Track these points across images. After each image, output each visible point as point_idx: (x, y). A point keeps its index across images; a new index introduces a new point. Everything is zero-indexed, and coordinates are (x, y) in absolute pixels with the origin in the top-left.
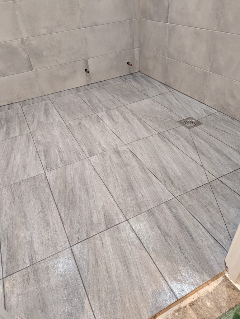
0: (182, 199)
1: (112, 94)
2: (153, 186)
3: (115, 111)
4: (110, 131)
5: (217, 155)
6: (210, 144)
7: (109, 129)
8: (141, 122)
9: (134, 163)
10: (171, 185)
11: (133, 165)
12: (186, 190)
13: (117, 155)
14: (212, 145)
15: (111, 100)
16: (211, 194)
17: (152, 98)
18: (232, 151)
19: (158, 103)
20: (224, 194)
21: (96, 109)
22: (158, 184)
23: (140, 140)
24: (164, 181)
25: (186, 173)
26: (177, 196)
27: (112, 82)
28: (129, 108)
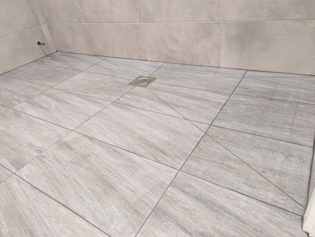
0: (188, 168)
1: (29, 80)
2: (140, 169)
3: (41, 97)
4: (42, 122)
5: (192, 101)
6: (178, 94)
7: (39, 120)
8: (83, 98)
9: (98, 149)
10: (164, 156)
11: (95, 152)
12: (186, 154)
13: (65, 149)
14: (180, 94)
15: (30, 87)
16: (217, 145)
17: (86, 70)
18: (203, 92)
19: (95, 74)
20: (230, 139)
21: (10, 103)
22: (146, 162)
23: (92, 118)
24: (152, 155)
25: (173, 133)
26: (181, 166)
27: (24, 69)
28: (60, 89)
